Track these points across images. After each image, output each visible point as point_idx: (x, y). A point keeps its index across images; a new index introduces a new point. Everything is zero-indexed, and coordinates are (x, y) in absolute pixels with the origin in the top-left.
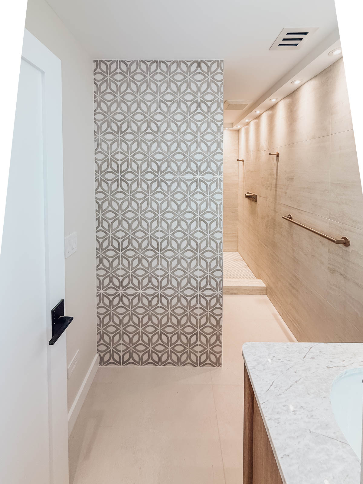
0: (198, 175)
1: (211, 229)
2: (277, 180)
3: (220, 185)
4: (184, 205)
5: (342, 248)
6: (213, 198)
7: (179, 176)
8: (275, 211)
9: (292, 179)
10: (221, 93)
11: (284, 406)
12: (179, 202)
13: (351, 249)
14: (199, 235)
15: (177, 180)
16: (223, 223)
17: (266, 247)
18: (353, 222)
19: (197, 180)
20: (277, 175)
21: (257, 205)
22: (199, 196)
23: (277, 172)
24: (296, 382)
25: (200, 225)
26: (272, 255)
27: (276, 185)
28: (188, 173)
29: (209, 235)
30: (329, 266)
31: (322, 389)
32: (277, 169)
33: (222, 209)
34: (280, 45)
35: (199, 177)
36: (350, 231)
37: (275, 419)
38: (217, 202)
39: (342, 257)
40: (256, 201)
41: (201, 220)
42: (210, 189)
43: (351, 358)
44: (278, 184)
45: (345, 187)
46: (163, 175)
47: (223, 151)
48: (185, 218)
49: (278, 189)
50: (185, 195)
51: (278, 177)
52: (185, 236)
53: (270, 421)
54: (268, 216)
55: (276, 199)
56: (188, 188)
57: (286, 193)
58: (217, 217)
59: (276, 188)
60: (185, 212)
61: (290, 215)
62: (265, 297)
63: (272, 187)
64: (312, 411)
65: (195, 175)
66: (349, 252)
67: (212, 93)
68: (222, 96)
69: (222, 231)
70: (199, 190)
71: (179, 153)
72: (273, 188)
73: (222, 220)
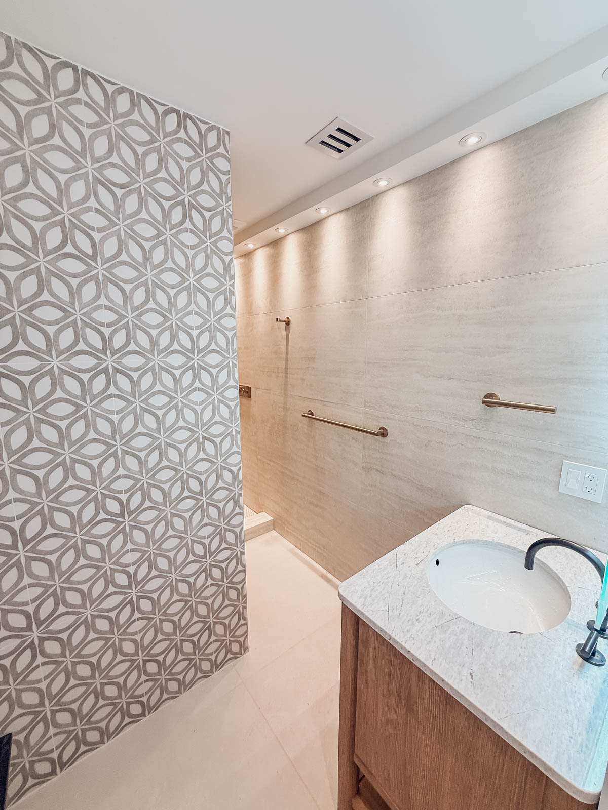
0: (194, 356)
1: (223, 452)
2: (287, 360)
3: (233, 374)
4: (172, 416)
5: (379, 440)
6: (223, 397)
7: (156, 360)
8: (285, 408)
9: (312, 359)
10: (228, 200)
11: (409, 621)
12: (160, 413)
13: (389, 438)
14: (202, 466)
15: (152, 369)
16: (241, 437)
17: (272, 464)
18: (393, 407)
19: (193, 365)
20: (287, 353)
21: (252, 402)
22: (197, 397)
23: (287, 349)
24: (404, 594)
25: (204, 449)
26: (282, 473)
27: (286, 368)
28: (173, 352)
29: (219, 463)
30: (364, 465)
31: (424, 587)
32: (287, 345)
33: (238, 415)
34: (323, 142)
35: (196, 359)
36: (388, 418)
37: (410, 638)
38: (230, 403)
39: (379, 451)
40: (250, 397)
41: (205, 438)
42: (218, 382)
43: (426, 547)
44: (289, 367)
45: (383, 366)
46: (118, 358)
47: (235, 312)
48: (174, 441)
49: (289, 376)
50: (171, 397)
51: (289, 356)
52: (176, 474)
53: (407, 643)
54: (273, 418)
55: (286, 390)
56: (177, 382)
57: (303, 380)
58: (231, 429)
59: (286, 373)
60: (174, 429)
61: (310, 411)
62: (274, 533)
63: (279, 372)
64: (428, 610)
65: (188, 357)
66: (387, 443)
67: (211, 193)
68: (230, 205)
69: (240, 451)
70: (197, 385)
71: (152, 310)
72: (281, 375)
73: (238, 433)
